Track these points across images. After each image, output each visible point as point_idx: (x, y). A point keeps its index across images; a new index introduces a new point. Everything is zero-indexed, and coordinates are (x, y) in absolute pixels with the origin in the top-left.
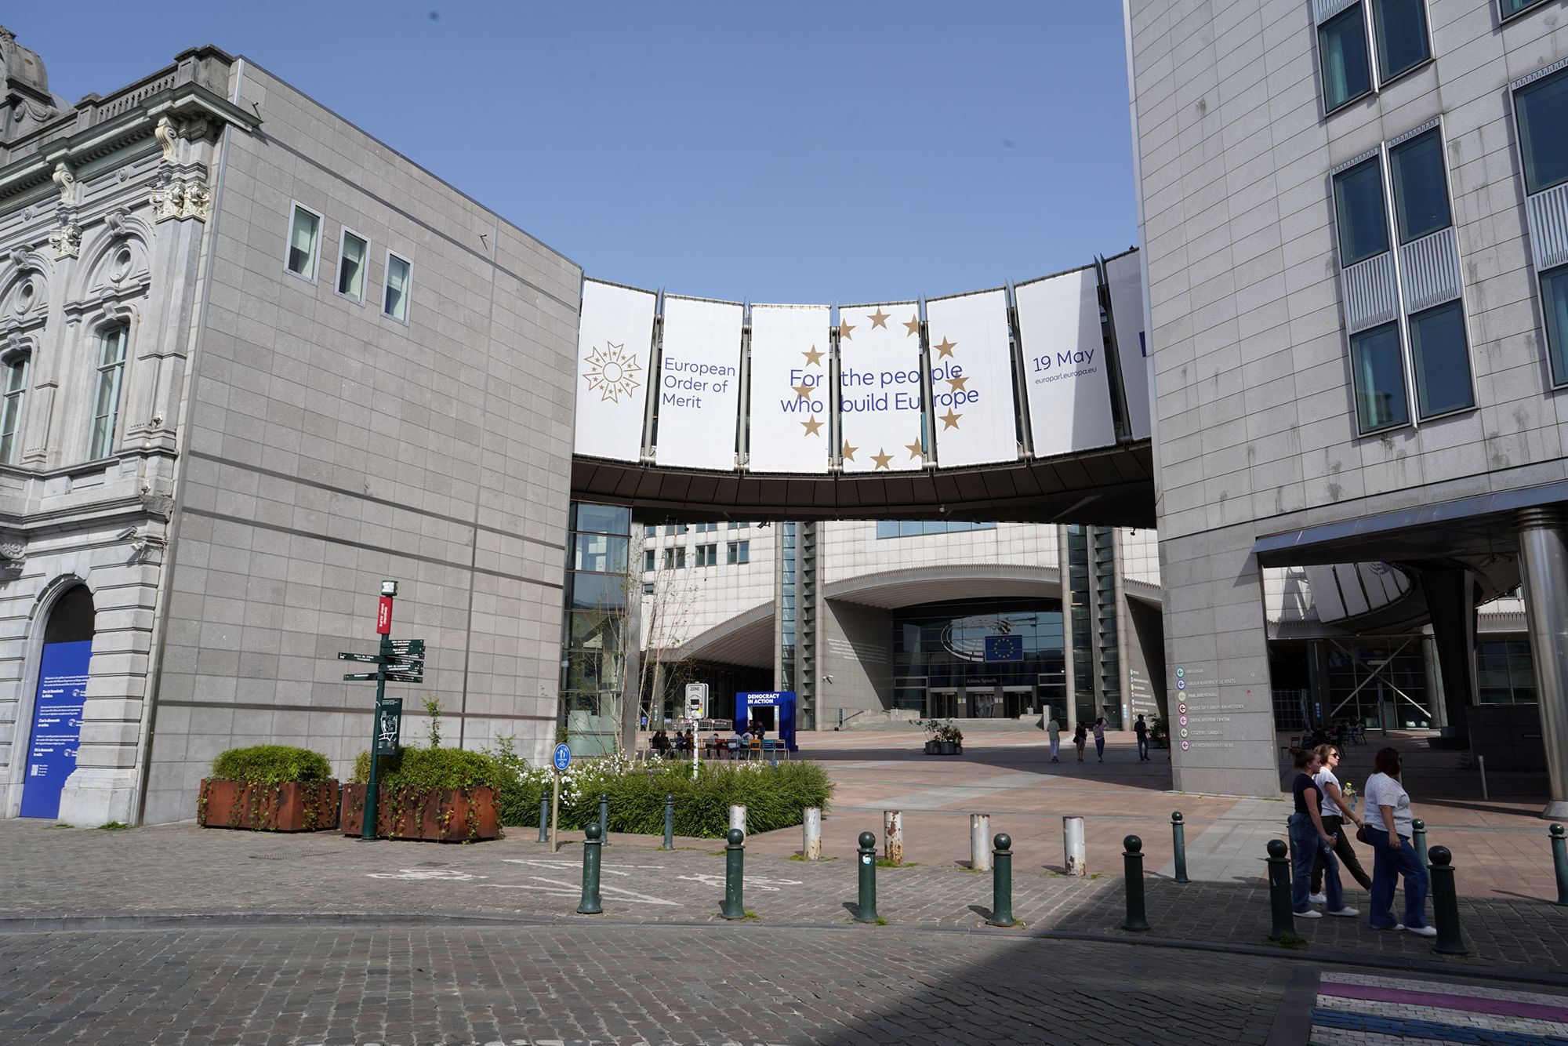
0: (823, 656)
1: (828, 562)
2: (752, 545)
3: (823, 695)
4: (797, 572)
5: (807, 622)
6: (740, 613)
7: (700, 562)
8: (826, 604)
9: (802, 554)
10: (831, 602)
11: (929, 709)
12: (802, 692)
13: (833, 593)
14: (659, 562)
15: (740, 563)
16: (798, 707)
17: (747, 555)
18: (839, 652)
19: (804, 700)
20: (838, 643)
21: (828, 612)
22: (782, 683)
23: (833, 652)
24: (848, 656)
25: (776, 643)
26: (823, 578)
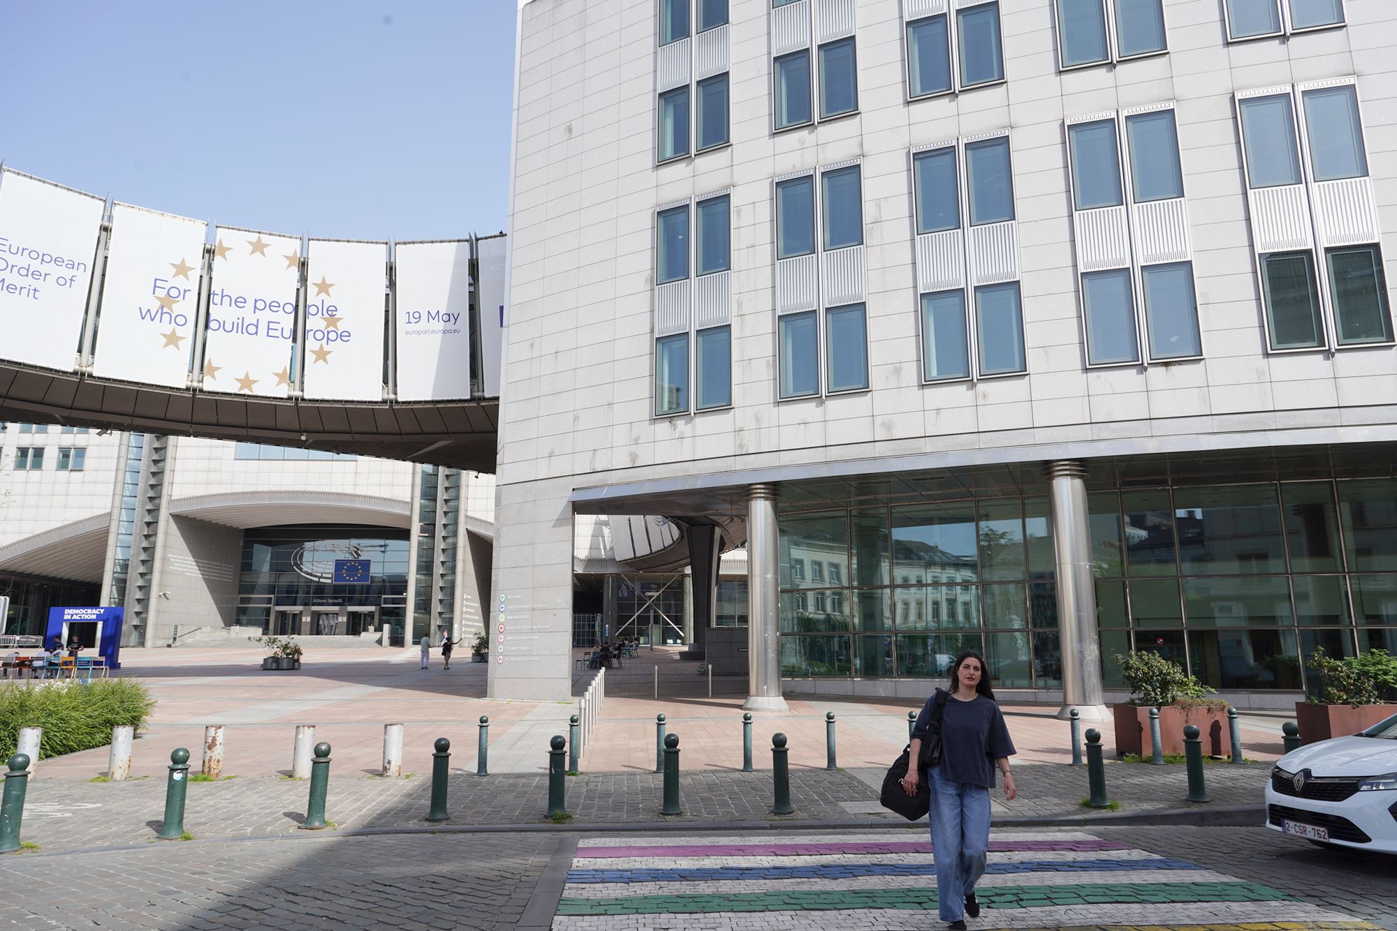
0: (162, 572)
1: (178, 478)
2: (88, 453)
3: (158, 611)
4: (141, 485)
5: (147, 537)
6: (66, 523)
7: (21, 465)
8: (171, 518)
9: (148, 467)
11: (271, 626)
12: (134, 607)
13: (178, 510)
15: (71, 470)
16: (126, 623)
17: (82, 463)
18: (181, 569)
19: (134, 615)
20: (180, 559)
21: (174, 528)
22: (111, 598)
23: (174, 568)
24: (190, 572)
25: (108, 557)
26: (170, 493)
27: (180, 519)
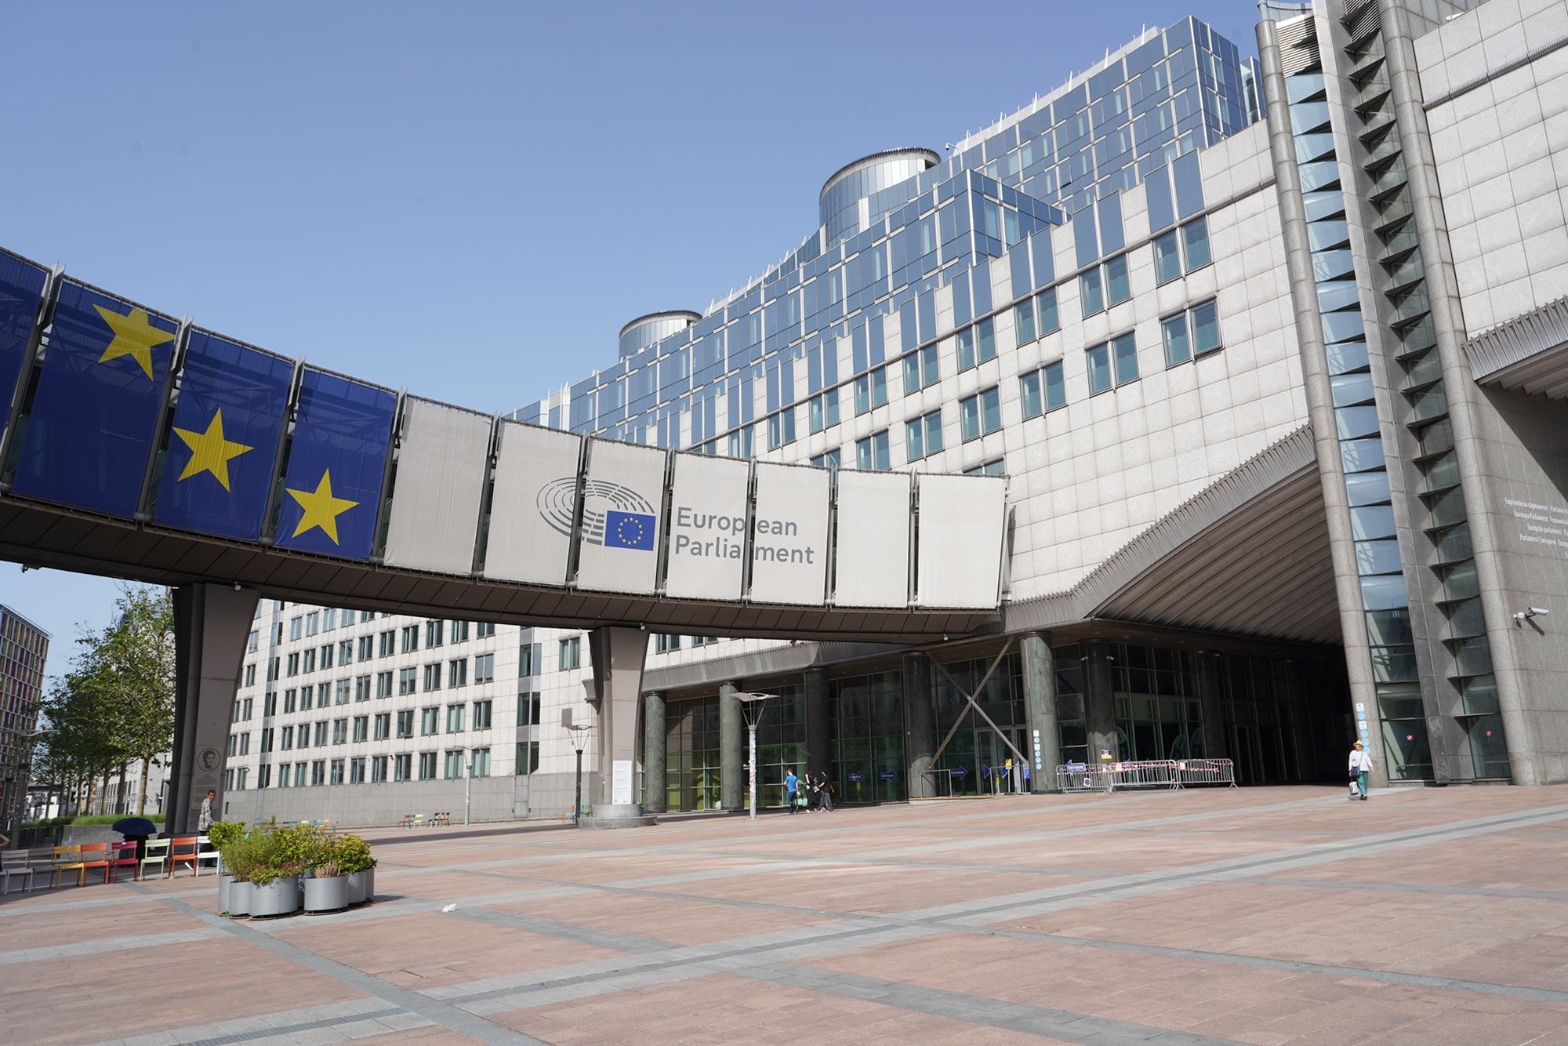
0: (1503, 555)
1: (1469, 277)
2: (1223, 306)
3: (1524, 669)
4: (1372, 331)
5: (1425, 464)
7: (1099, 386)
8: (1483, 399)
10: (1496, 389)
12: (1443, 667)
13: (1491, 366)
14: (1011, 407)
15: (1198, 358)
16: (1436, 713)
17: (1215, 333)
18: (1550, 542)
19: (1452, 690)
20: (1543, 513)
21: (1497, 424)
22: (1371, 647)
23: (1530, 539)
25: (1332, 537)
26: (1459, 326)
27: (1506, 393)
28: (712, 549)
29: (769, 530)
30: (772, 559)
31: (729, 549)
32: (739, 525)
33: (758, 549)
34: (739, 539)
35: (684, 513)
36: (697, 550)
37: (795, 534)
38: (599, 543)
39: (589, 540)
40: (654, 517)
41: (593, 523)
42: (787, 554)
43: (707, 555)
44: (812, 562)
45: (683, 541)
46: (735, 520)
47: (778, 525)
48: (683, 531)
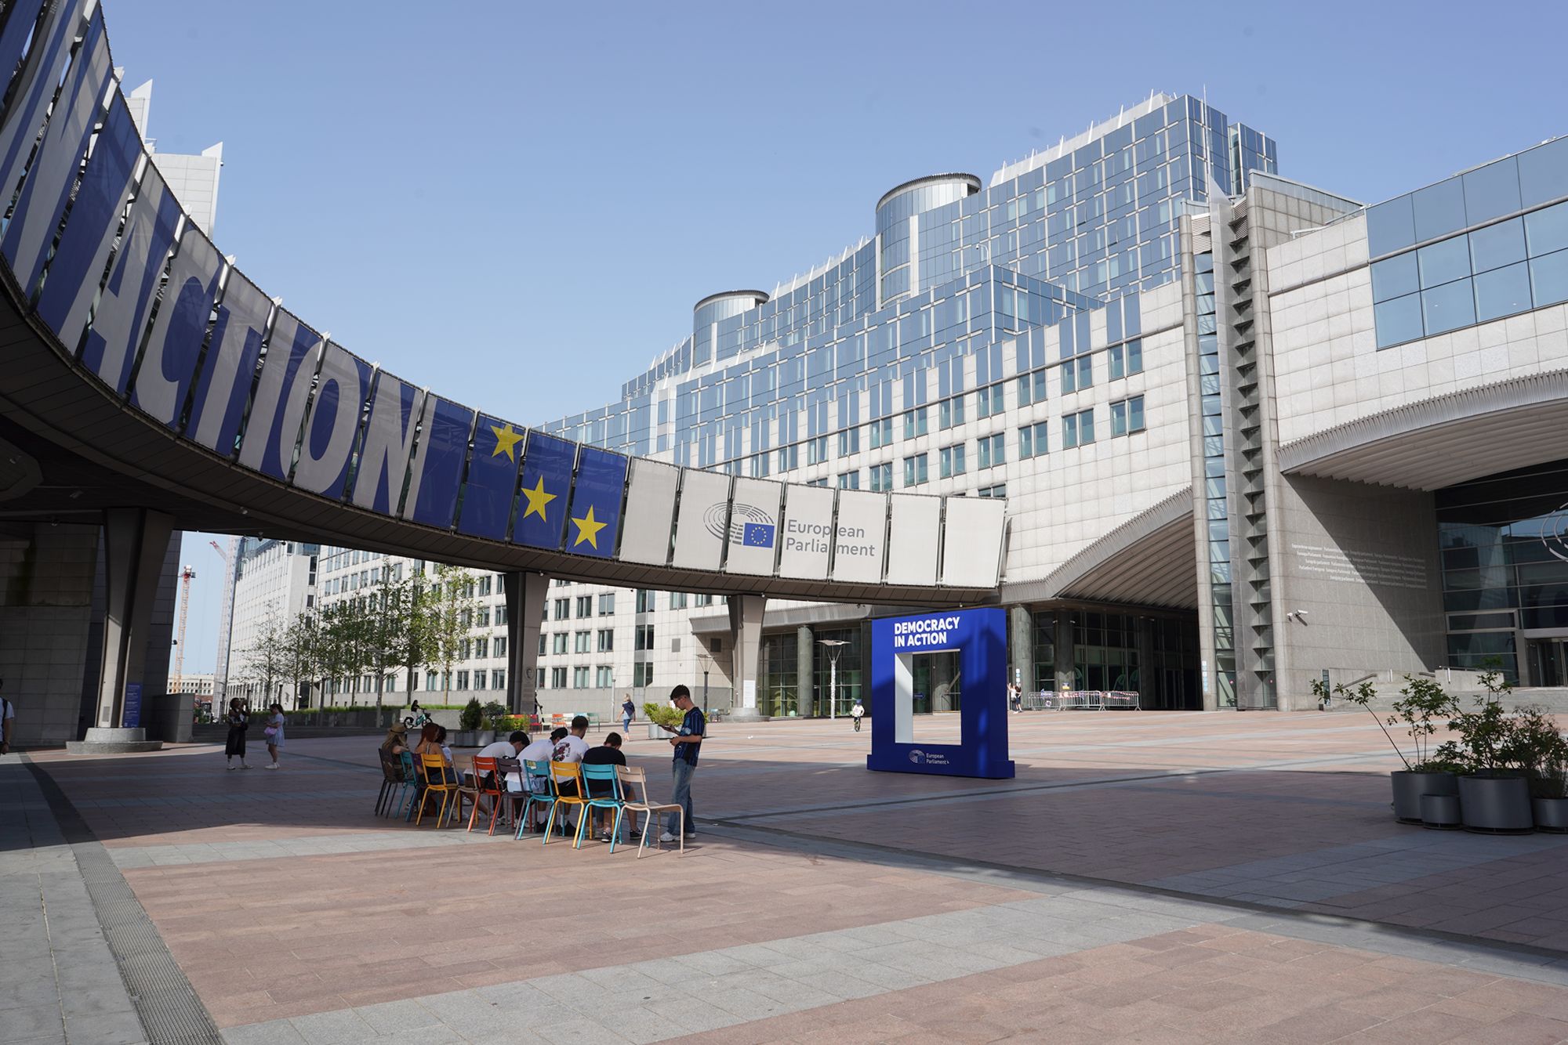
0: (1286, 576)
1: (1284, 408)
2: (1148, 401)
3: (1290, 646)
4: (1227, 434)
5: (1251, 520)
7: (1069, 443)
8: (1285, 483)
9: (1234, 401)
10: (1293, 477)
11: (1523, 669)
12: (1250, 642)
13: (1293, 463)
15: (1130, 433)
16: (1242, 668)
17: (1142, 419)
18: (1320, 570)
19: (1255, 655)
20: (1317, 552)
21: (1293, 498)
22: (1215, 628)
23: (1307, 568)
24: (1339, 575)
25: (1198, 559)
26: (1275, 438)
27: (1299, 479)
28: (810, 547)
29: (846, 534)
30: (848, 553)
31: (820, 547)
32: (827, 530)
33: (838, 547)
34: (827, 540)
35: (792, 523)
36: (800, 547)
37: (863, 536)
38: (740, 543)
39: (734, 542)
40: (773, 527)
41: (736, 531)
42: (857, 550)
43: (806, 550)
44: (873, 555)
45: (791, 542)
46: (824, 528)
47: (851, 531)
48: (791, 535)
